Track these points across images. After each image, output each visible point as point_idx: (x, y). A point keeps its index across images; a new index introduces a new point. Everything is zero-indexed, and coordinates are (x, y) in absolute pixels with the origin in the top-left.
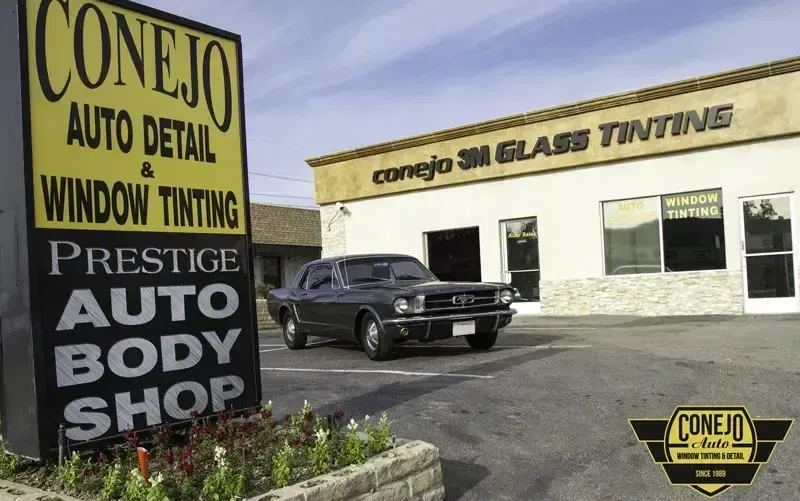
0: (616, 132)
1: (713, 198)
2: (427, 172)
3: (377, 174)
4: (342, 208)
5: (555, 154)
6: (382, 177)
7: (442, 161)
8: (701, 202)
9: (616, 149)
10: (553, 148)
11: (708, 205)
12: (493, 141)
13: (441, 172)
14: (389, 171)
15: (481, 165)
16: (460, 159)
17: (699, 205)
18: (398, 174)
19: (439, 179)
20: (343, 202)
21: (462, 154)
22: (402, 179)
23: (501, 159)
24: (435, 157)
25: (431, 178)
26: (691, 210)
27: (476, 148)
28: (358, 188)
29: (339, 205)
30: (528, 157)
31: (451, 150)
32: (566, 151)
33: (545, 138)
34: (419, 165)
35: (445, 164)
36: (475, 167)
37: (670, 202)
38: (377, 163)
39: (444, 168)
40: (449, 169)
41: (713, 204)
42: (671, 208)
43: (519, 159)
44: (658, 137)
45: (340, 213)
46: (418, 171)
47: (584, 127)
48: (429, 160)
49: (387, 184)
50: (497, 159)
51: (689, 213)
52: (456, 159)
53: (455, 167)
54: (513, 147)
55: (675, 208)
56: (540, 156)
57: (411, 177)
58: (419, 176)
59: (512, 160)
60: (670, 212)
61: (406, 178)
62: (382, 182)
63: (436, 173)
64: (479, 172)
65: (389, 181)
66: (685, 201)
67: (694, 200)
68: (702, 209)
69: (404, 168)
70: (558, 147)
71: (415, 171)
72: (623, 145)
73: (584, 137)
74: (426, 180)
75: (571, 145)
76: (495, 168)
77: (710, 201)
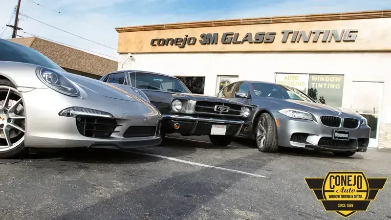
0: (291, 36)
1: (338, 79)
2: (182, 43)
3: (153, 41)
4: (131, 57)
5: (255, 43)
6: (156, 43)
7: (191, 39)
8: (331, 80)
9: (289, 46)
10: (254, 39)
11: (335, 83)
12: (221, 31)
13: (189, 44)
14: (161, 40)
15: (212, 44)
16: (201, 39)
17: (329, 82)
18: (165, 42)
19: (187, 48)
20: (132, 53)
21: (203, 36)
22: (167, 45)
23: (225, 42)
24: (187, 36)
25: (183, 47)
26: (325, 84)
27: (211, 34)
28: (142, 47)
29: (130, 55)
30: (239, 43)
31: (197, 33)
32: (261, 42)
33: (250, 34)
34: (178, 39)
35: (192, 41)
36: (209, 44)
37: (314, 78)
38: (155, 35)
39: (191, 42)
40: (194, 44)
41: (337, 83)
42: (314, 82)
43: (234, 43)
44: (314, 42)
45: (130, 59)
46: (177, 42)
47: (273, 31)
48: (183, 37)
49: (158, 47)
50: (221, 41)
51: (323, 86)
52: (199, 38)
53: (198, 43)
54: (232, 36)
55: (317, 82)
56: (246, 43)
57: (172, 45)
58: (176, 45)
59: (230, 43)
60: (313, 84)
61: (169, 45)
62: (155, 45)
63: (186, 44)
64: (211, 47)
65: (159, 45)
66: (322, 78)
67: (327, 79)
68: (331, 84)
69: (169, 40)
70: (257, 40)
71: (175, 42)
72: (293, 44)
73: (272, 36)
74: (180, 47)
75: (265, 39)
76: (220, 46)
77: (336, 81)
